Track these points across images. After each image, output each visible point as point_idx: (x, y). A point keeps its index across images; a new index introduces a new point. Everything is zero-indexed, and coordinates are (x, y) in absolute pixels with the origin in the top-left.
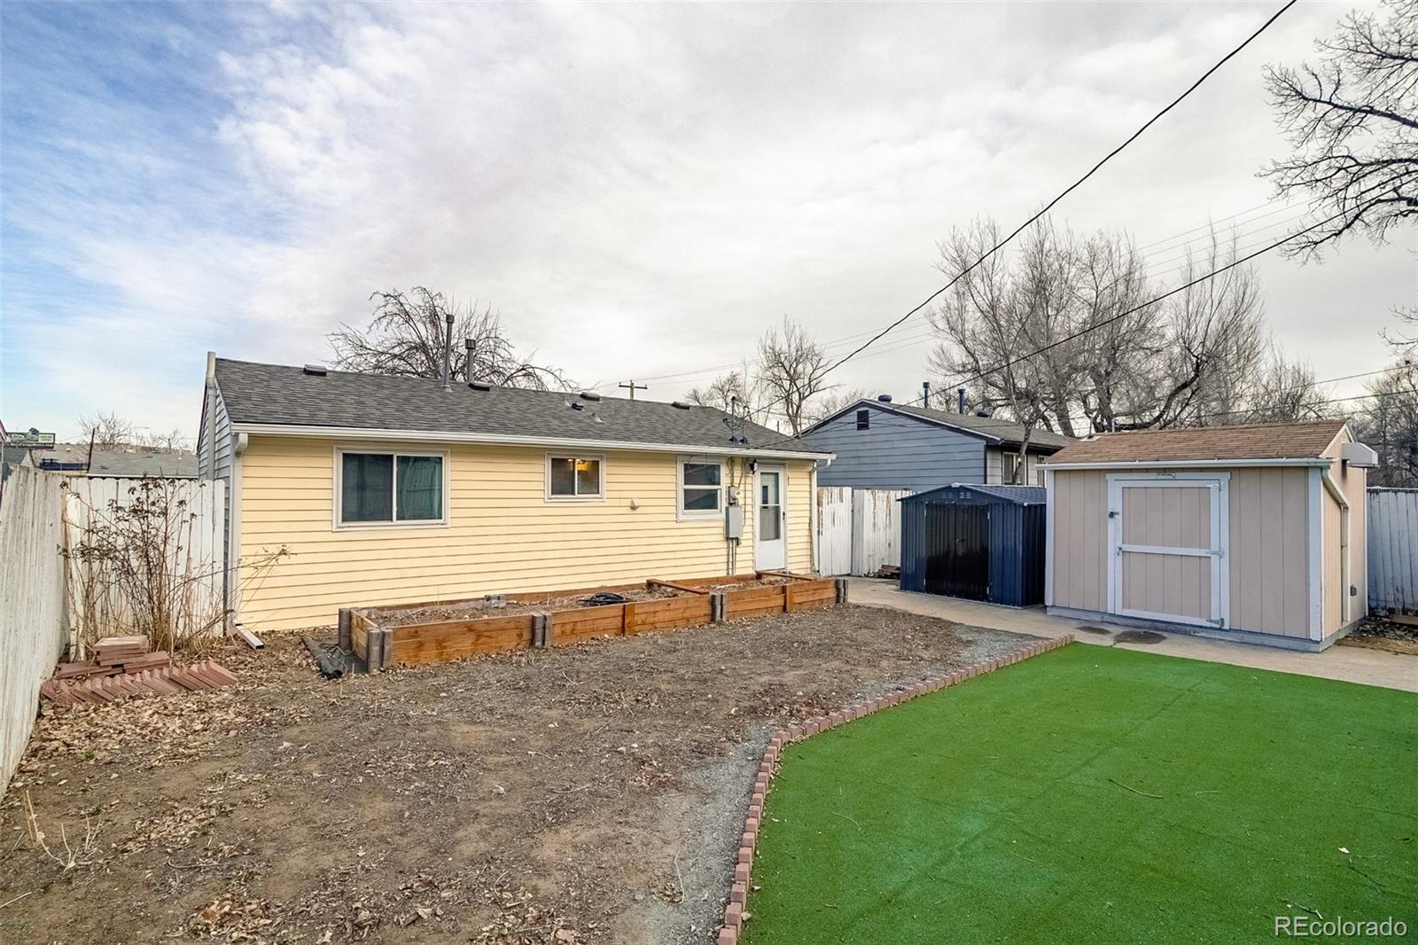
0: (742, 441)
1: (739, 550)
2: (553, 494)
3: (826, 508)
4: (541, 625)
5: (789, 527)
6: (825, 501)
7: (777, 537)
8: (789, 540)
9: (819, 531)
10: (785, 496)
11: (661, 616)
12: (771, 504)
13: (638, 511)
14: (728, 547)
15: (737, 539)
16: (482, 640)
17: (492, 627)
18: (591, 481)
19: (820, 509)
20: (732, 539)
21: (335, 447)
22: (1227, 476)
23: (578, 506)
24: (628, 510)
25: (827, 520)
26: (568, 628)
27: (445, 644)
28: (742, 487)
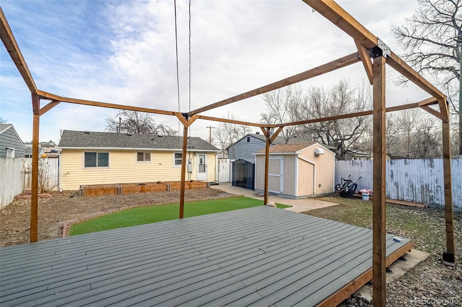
0: (193, 147)
1: (191, 175)
2: (138, 161)
3: (221, 164)
4: (119, 189)
5: (208, 169)
6: (220, 162)
7: (205, 172)
8: (208, 173)
9: (218, 171)
10: (207, 161)
11: (152, 188)
12: (203, 163)
13: (162, 165)
14: (188, 174)
15: (191, 172)
16: (105, 192)
17: (108, 189)
18: (148, 158)
19: (219, 165)
20: (189, 172)
21: (83, 151)
22: (283, 157)
23: (144, 164)
24: (159, 165)
25: (221, 167)
26: (127, 190)
27: (97, 192)
28: (193, 159)
